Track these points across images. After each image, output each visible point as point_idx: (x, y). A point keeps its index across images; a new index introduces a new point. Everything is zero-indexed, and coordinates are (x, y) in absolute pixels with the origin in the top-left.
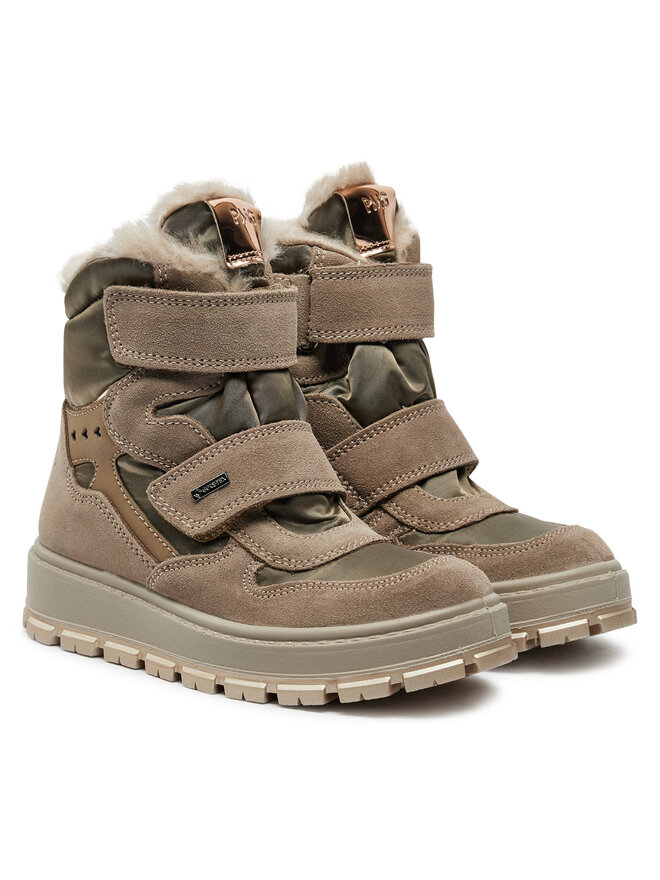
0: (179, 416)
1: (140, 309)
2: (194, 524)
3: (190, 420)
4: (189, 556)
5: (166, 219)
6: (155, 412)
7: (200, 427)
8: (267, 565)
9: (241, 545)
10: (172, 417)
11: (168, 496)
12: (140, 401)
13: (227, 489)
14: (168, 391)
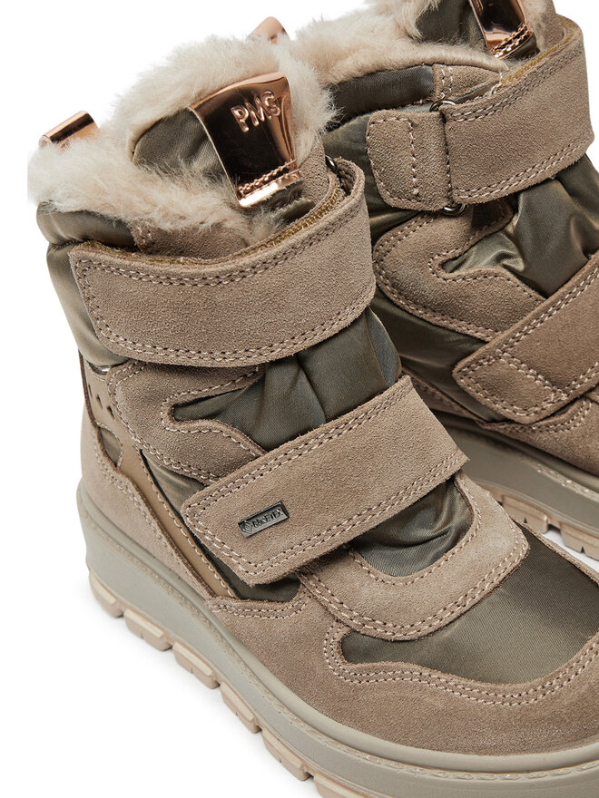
0: (206, 423)
1: (121, 285)
2: (249, 566)
3: (222, 427)
5: (136, 142)
6: (172, 413)
7: (238, 436)
8: (355, 631)
9: (316, 598)
10: (197, 424)
11: (210, 521)
12: (152, 399)
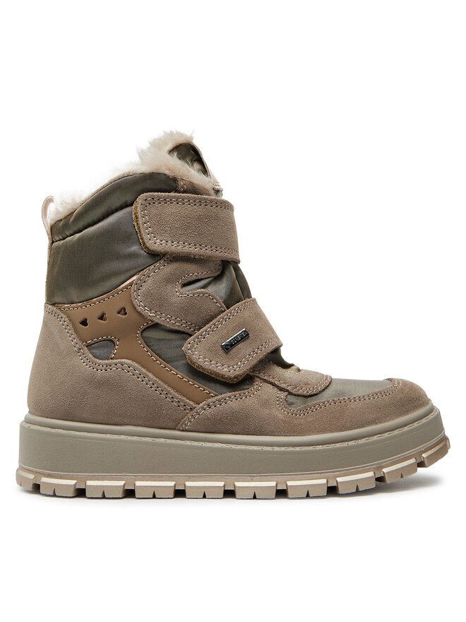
0: (202, 290)
1: (172, 209)
2: (230, 368)
3: (210, 292)
4: (229, 394)
6: (182, 287)
7: (217, 298)
8: (290, 393)
9: (266, 381)
10: (198, 291)
11: (200, 351)
12: (170, 280)
13: (248, 341)
14: (193, 271)
